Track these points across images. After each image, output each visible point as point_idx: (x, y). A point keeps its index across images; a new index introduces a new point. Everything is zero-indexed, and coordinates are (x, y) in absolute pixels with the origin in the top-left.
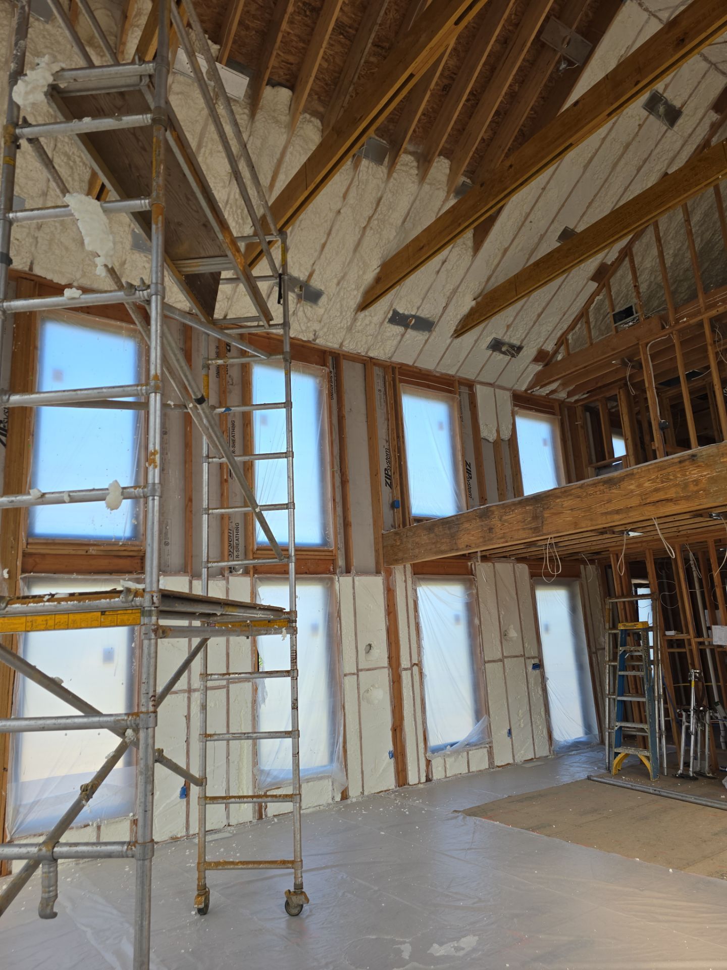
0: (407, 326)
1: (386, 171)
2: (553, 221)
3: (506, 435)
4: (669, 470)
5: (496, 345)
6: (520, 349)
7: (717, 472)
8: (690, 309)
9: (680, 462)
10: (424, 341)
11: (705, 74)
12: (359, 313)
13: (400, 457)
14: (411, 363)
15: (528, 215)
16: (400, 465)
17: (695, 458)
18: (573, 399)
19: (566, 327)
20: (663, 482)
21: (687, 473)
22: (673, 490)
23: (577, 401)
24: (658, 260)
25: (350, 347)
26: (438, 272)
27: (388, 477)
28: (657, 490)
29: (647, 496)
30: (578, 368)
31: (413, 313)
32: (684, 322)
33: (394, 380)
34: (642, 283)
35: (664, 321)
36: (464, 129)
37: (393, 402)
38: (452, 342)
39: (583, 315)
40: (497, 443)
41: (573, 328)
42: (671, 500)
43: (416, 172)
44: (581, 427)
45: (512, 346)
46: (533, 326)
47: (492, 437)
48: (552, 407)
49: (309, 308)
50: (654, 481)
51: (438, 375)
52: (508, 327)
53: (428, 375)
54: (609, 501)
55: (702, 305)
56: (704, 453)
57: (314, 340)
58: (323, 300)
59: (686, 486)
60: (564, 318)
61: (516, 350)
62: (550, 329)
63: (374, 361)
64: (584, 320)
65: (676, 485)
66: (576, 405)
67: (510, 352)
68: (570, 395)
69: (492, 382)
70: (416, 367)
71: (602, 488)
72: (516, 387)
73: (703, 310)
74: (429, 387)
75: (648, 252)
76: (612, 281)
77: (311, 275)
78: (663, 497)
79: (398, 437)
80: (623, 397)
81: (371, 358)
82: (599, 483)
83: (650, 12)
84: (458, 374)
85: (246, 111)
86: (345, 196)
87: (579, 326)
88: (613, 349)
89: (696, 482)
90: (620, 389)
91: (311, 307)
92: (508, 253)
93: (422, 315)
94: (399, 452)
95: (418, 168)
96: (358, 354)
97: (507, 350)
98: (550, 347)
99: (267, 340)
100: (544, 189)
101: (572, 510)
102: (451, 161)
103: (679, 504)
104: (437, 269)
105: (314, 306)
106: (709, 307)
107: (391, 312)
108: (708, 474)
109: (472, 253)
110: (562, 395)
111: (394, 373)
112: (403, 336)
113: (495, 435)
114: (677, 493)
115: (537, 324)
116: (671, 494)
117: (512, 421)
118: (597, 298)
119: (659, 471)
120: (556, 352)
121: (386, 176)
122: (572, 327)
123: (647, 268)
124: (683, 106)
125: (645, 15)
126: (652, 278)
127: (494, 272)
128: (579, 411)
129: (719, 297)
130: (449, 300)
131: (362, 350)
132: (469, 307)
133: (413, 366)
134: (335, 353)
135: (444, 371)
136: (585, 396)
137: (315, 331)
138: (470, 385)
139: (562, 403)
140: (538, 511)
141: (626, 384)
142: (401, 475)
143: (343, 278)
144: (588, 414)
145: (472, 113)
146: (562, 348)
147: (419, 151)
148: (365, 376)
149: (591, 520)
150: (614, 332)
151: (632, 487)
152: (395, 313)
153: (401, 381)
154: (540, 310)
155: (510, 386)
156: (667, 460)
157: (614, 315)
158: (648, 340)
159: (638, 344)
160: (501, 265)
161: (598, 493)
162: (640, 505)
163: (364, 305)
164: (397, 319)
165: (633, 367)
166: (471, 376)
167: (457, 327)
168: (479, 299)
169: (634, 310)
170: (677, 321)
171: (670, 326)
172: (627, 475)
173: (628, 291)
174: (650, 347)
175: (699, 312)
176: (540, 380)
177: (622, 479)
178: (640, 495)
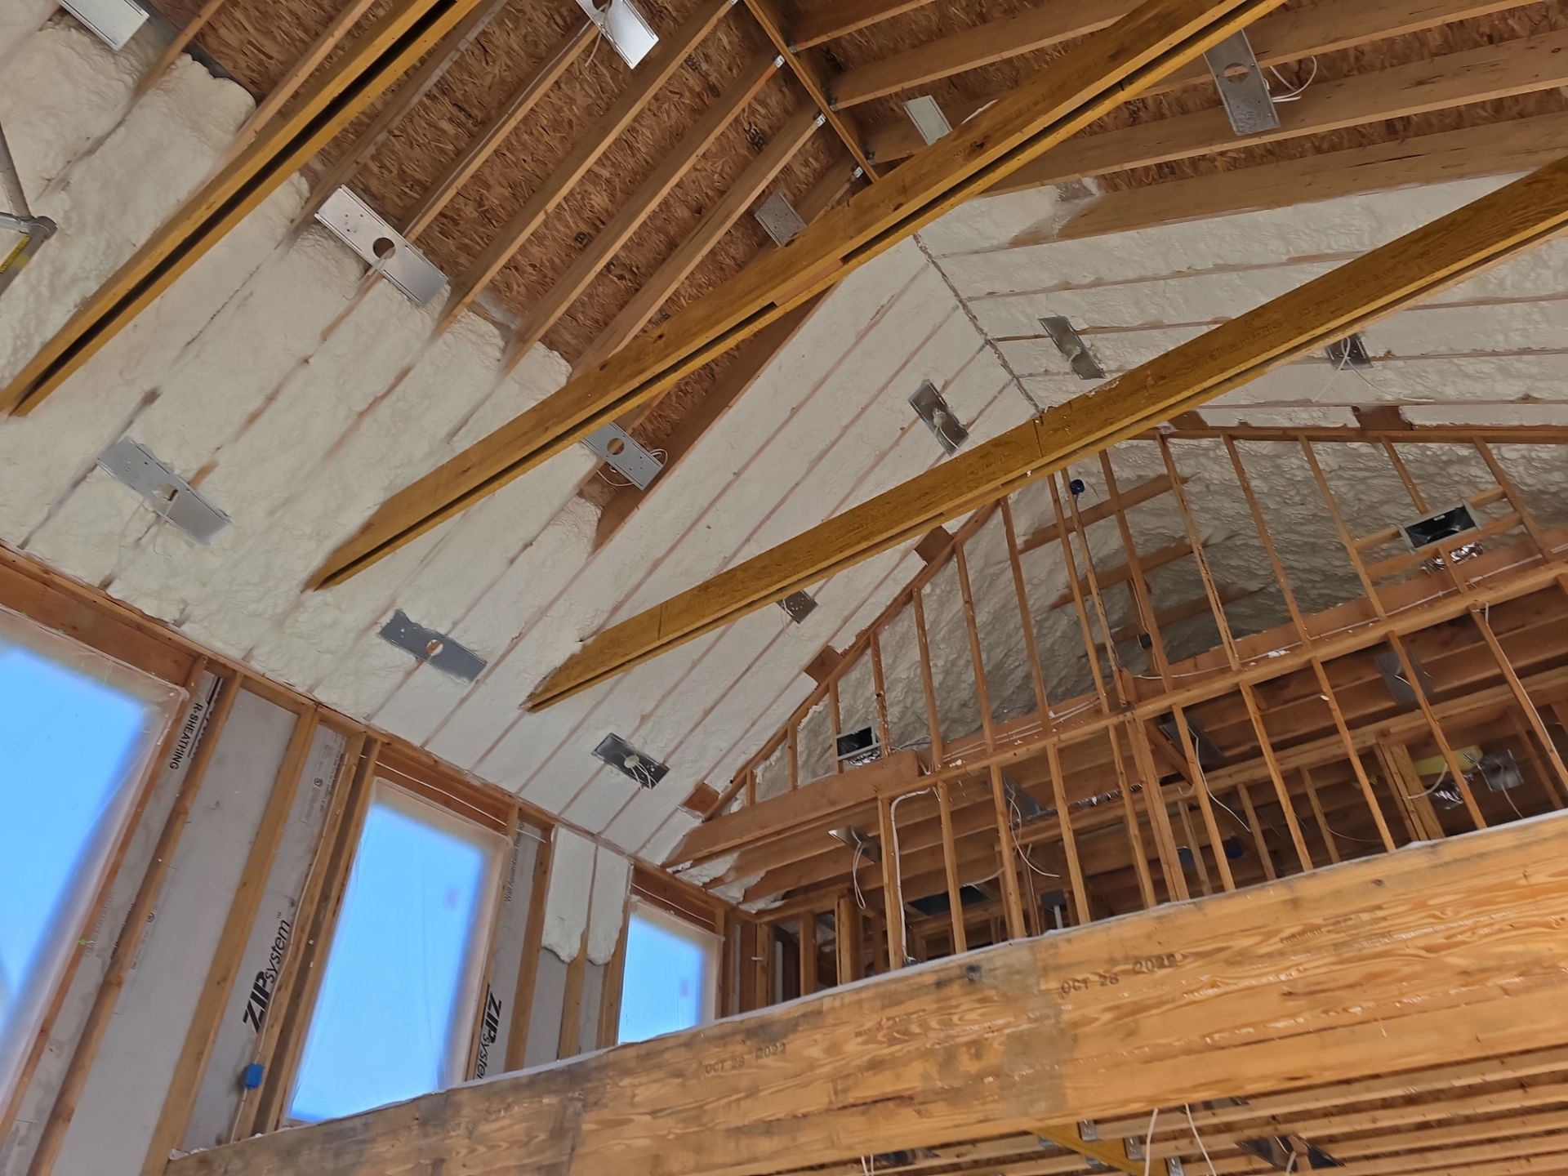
0: (422, 655)
1: (430, 324)
2: (748, 540)
3: (601, 952)
4: (911, 1006)
5: (615, 752)
6: (660, 772)
7: (1030, 1020)
8: (968, 749)
9: (940, 984)
10: (457, 700)
11: (1004, 387)
12: (310, 592)
13: (310, 950)
14: (417, 742)
15: (705, 512)
16: (304, 970)
17: (974, 976)
18: (753, 907)
19: (753, 751)
20: (892, 1041)
21: (955, 1018)
22: (917, 1067)
23: (761, 913)
24: (919, 670)
25: (267, 664)
26: (512, 561)
27: (260, 995)
28: (875, 1065)
29: (850, 1082)
30: (766, 832)
31: (442, 631)
32: (958, 767)
33: (361, 765)
34: (891, 705)
35: (922, 763)
36: (606, 324)
37: (341, 811)
38: (520, 718)
39: (786, 735)
40: (577, 967)
41: (767, 757)
42: (911, 1098)
43: (498, 355)
44: (763, 968)
45: (645, 761)
46: (692, 730)
47: (568, 950)
48: (711, 916)
49: (183, 545)
50: (868, 1036)
51: (475, 783)
52: (644, 719)
53: (453, 779)
54: (752, 1093)
55: (988, 740)
56: (998, 963)
57: (179, 623)
58: (222, 537)
59: (948, 1059)
60: (752, 731)
61: (652, 773)
62: (725, 745)
63: (324, 711)
64: (787, 742)
65: (924, 1054)
66: (758, 922)
67: (640, 774)
68: (749, 895)
69: (595, 831)
70: (428, 754)
71: (739, 1049)
72: (642, 855)
73: (990, 750)
74: (448, 803)
75: (904, 651)
76: (841, 684)
77: (204, 472)
78: (889, 1089)
79: (325, 897)
80: (844, 917)
81: (319, 704)
82: (734, 1033)
83: (930, 256)
84: (522, 795)
85: (129, 80)
86: (326, 335)
87: (777, 754)
88: (832, 803)
89: (977, 1047)
90: (840, 897)
91: (190, 545)
92: (659, 572)
93: (462, 642)
94: (315, 933)
95: (504, 351)
96: (289, 687)
97: (636, 768)
98: (720, 784)
99: (40, 586)
100: (737, 475)
101: (654, 1113)
102: (573, 369)
103: (929, 1115)
104: (510, 555)
105: (198, 546)
106: (1000, 748)
107: (390, 616)
108: (1008, 1025)
109: (589, 549)
110: (733, 893)
111: (367, 749)
112: (409, 674)
113: (577, 945)
114: (926, 1077)
115: (700, 728)
116: (911, 1079)
117: (620, 924)
118: (814, 708)
119: (884, 1007)
120: (730, 797)
121: (428, 332)
122: (765, 754)
123: (899, 680)
124: (970, 425)
125: (923, 258)
126: (909, 701)
127: (628, 597)
128: (763, 934)
129: (1017, 733)
130: (530, 626)
131: (298, 679)
132: (567, 654)
133: (421, 750)
134: (225, 666)
135: (492, 780)
136: (778, 904)
137: (185, 602)
138: (546, 825)
139: (732, 911)
140: (570, 1111)
141: (851, 891)
142: (297, 995)
143: (287, 502)
144: (779, 945)
145: (626, 303)
146: (743, 790)
147: (513, 327)
148: (290, 740)
149: (698, 1150)
150: (836, 772)
151: (815, 1052)
152: (400, 619)
153: (379, 772)
154: (709, 703)
155: (630, 848)
156: (906, 978)
157: (838, 740)
158: (893, 793)
159: (875, 799)
160: (642, 587)
161: (728, 1064)
162: (828, 1111)
163: (327, 578)
164: (401, 632)
165: (865, 852)
166: (553, 808)
167: (536, 689)
168: (590, 641)
169: (873, 735)
170: (946, 765)
171: (934, 771)
172: (805, 1015)
173: (867, 712)
174: (897, 807)
175: (983, 754)
176: (695, 849)
177: (792, 1026)
178: (833, 1078)
